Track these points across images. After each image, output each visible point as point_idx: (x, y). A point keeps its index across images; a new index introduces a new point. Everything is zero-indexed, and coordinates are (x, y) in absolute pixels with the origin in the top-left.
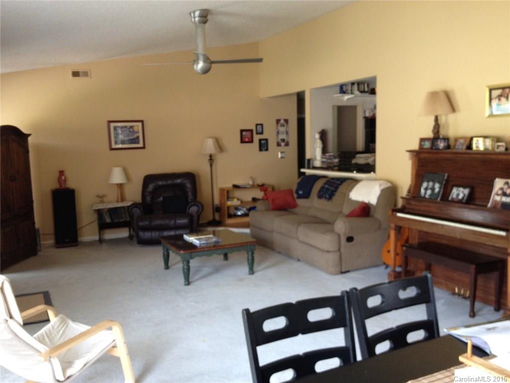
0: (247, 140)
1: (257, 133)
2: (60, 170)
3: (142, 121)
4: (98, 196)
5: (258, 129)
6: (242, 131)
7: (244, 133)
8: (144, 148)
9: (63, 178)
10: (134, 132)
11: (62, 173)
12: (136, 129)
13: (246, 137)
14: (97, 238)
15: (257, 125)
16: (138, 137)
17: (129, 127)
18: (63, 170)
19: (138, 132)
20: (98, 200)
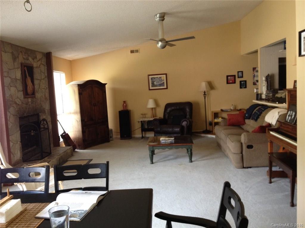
0: (231, 82)
1: (238, 77)
2: (124, 101)
3: (166, 74)
4: (142, 114)
5: (239, 75)
6: (227, 76)
7: (229, 78)
8: (167, 88)
9: (125, 105)
10: (162, 80)
11: (125, 102)
12: (162, 78)
13: (230, 80)
14: (141, 136)
15: (238, 72)
16: (164, 83)
17: (159, 78)
18: (125, 101)
19: (164, 80)
20: (142, 116)
